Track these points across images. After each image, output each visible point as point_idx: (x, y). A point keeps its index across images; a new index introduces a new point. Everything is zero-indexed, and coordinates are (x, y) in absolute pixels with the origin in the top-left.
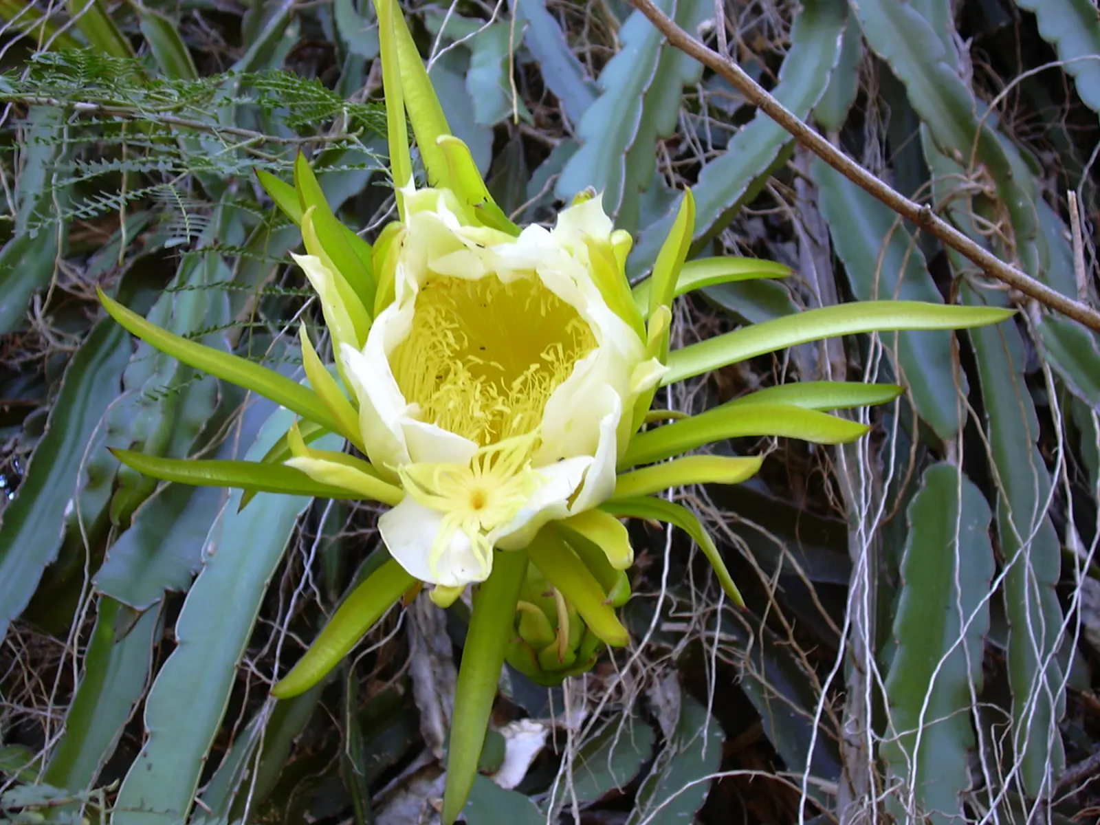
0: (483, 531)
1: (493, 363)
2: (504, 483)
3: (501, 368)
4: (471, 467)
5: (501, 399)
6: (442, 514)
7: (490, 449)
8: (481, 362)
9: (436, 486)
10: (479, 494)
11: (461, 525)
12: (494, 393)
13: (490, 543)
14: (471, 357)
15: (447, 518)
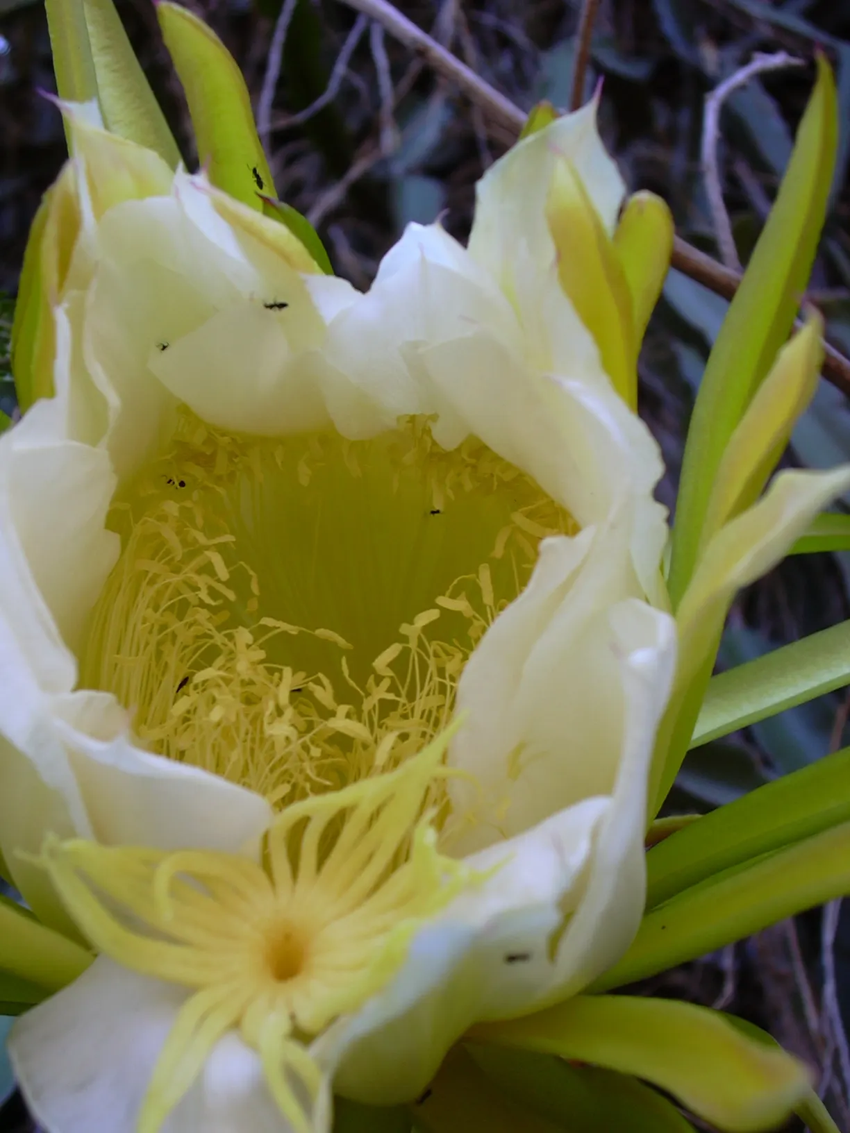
0: (302, 1036)
1: (321, 632)
2: (358, 904)
3: (341, 642)
4: (266, 864)
5: (343, 709)
6: (181, 993)
7: (320, 806)
8: (293, 630)
9: (165, 912)
10: (288, 937)
11: (236, 1025)
12: (324, 694)
13: (322, 1065)
14: (267, 621)
15: (198, 1004)
